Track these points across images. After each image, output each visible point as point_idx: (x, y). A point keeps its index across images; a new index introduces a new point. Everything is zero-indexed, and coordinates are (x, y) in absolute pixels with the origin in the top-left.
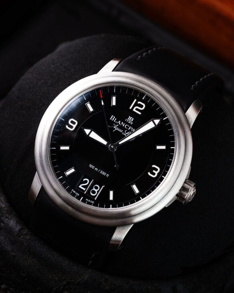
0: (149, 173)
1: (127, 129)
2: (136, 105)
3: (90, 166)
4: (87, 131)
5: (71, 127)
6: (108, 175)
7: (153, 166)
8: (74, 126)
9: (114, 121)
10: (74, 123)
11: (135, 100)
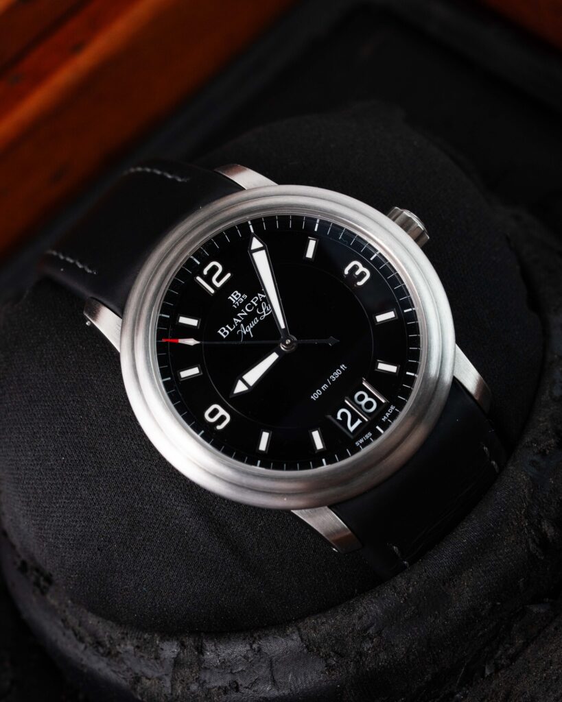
0: (360, 284)
1: (255, 308)
2: (208, 279)
3: (314, 397)
4: (240, 388)
5: (223, 418)
6: (343, 367)
7: (346, 272)
8: (222, 412)
9: (231, 330)
10: (215, 412)
11: (199, 279)
